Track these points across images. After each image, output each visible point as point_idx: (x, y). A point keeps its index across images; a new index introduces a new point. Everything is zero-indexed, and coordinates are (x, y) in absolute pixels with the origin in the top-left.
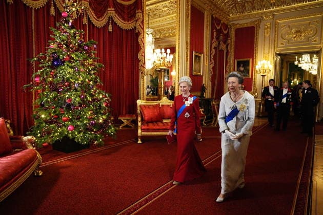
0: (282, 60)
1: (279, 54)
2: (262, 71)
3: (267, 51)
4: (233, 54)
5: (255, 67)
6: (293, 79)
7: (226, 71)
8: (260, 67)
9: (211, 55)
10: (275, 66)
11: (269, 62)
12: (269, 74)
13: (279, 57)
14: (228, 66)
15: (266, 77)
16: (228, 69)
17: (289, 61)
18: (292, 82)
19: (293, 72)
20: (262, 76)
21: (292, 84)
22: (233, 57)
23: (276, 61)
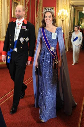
0: (75, 9)
1: (73, 6)
2: (62, 17)
3: (65, 3)
4: (42, 3)
5: (57, 13)
6: (82, 23)
7: (37, 16)
8: (61, 13)
9: (26, 3)
10: (71, 13)
11: (66, 11)
12: (66, 19)
13: (73, 7)
14: (38, 12)
15: (64, 21)
16: (38, 14)
17: (78, 10)
18: (81, 25)
19: (81, 18)
20: (62, 20)
21: (81, 26)
22: (41, 5)
23: (71, 10)
